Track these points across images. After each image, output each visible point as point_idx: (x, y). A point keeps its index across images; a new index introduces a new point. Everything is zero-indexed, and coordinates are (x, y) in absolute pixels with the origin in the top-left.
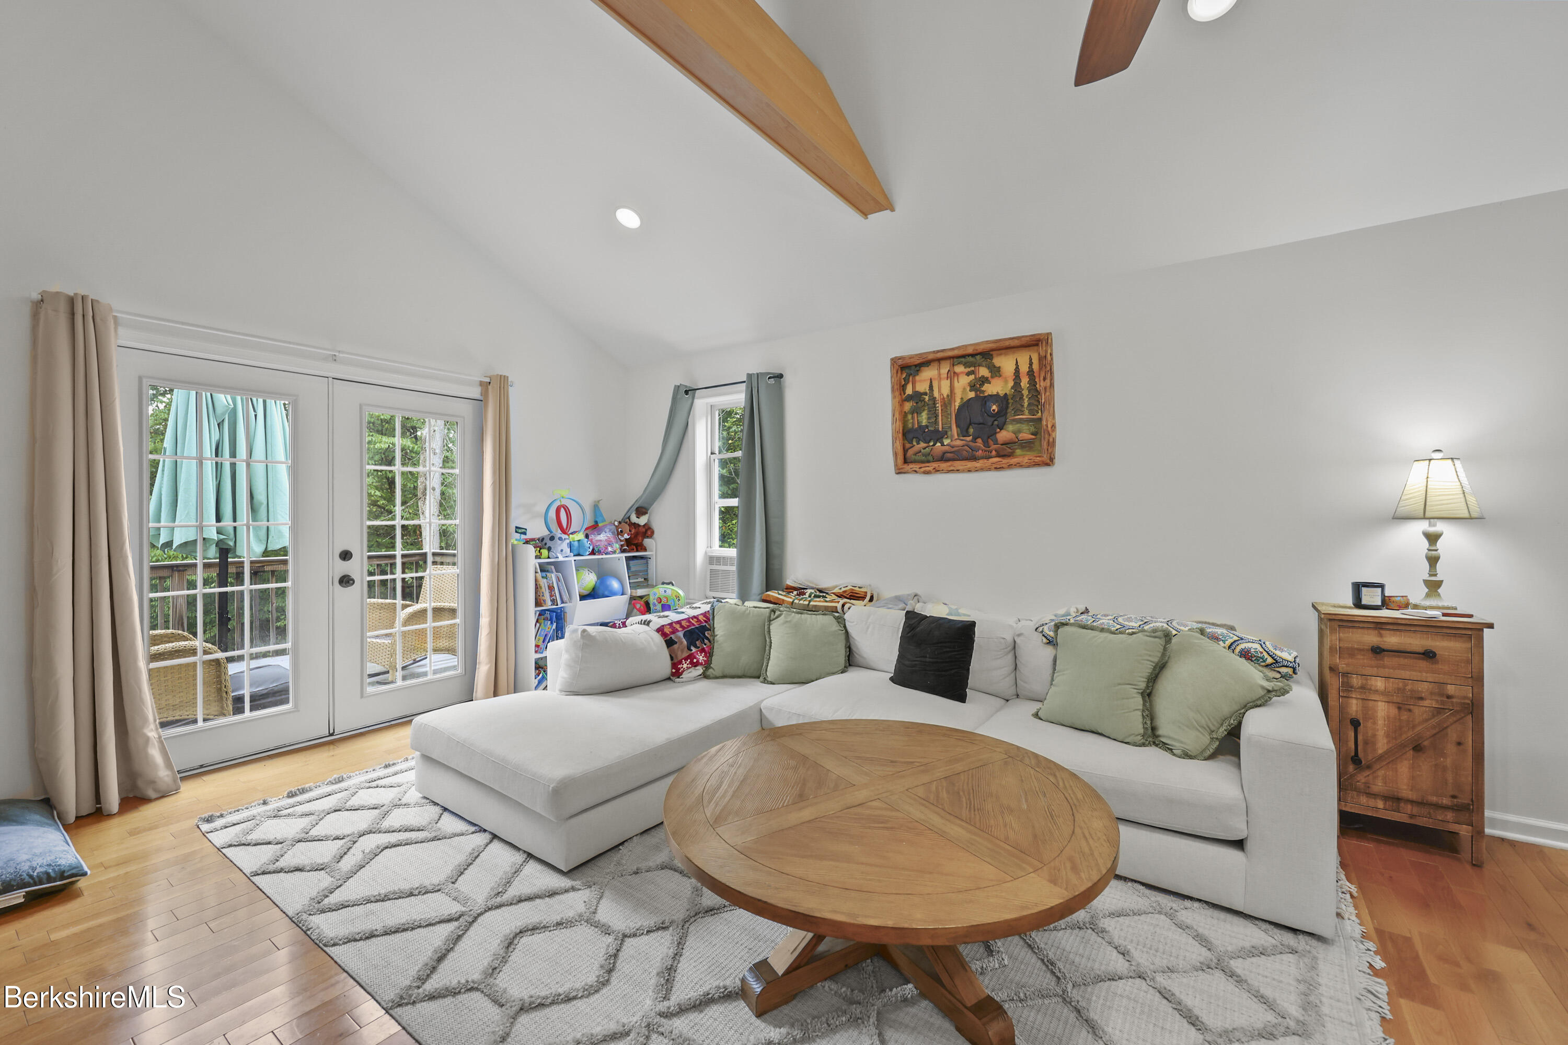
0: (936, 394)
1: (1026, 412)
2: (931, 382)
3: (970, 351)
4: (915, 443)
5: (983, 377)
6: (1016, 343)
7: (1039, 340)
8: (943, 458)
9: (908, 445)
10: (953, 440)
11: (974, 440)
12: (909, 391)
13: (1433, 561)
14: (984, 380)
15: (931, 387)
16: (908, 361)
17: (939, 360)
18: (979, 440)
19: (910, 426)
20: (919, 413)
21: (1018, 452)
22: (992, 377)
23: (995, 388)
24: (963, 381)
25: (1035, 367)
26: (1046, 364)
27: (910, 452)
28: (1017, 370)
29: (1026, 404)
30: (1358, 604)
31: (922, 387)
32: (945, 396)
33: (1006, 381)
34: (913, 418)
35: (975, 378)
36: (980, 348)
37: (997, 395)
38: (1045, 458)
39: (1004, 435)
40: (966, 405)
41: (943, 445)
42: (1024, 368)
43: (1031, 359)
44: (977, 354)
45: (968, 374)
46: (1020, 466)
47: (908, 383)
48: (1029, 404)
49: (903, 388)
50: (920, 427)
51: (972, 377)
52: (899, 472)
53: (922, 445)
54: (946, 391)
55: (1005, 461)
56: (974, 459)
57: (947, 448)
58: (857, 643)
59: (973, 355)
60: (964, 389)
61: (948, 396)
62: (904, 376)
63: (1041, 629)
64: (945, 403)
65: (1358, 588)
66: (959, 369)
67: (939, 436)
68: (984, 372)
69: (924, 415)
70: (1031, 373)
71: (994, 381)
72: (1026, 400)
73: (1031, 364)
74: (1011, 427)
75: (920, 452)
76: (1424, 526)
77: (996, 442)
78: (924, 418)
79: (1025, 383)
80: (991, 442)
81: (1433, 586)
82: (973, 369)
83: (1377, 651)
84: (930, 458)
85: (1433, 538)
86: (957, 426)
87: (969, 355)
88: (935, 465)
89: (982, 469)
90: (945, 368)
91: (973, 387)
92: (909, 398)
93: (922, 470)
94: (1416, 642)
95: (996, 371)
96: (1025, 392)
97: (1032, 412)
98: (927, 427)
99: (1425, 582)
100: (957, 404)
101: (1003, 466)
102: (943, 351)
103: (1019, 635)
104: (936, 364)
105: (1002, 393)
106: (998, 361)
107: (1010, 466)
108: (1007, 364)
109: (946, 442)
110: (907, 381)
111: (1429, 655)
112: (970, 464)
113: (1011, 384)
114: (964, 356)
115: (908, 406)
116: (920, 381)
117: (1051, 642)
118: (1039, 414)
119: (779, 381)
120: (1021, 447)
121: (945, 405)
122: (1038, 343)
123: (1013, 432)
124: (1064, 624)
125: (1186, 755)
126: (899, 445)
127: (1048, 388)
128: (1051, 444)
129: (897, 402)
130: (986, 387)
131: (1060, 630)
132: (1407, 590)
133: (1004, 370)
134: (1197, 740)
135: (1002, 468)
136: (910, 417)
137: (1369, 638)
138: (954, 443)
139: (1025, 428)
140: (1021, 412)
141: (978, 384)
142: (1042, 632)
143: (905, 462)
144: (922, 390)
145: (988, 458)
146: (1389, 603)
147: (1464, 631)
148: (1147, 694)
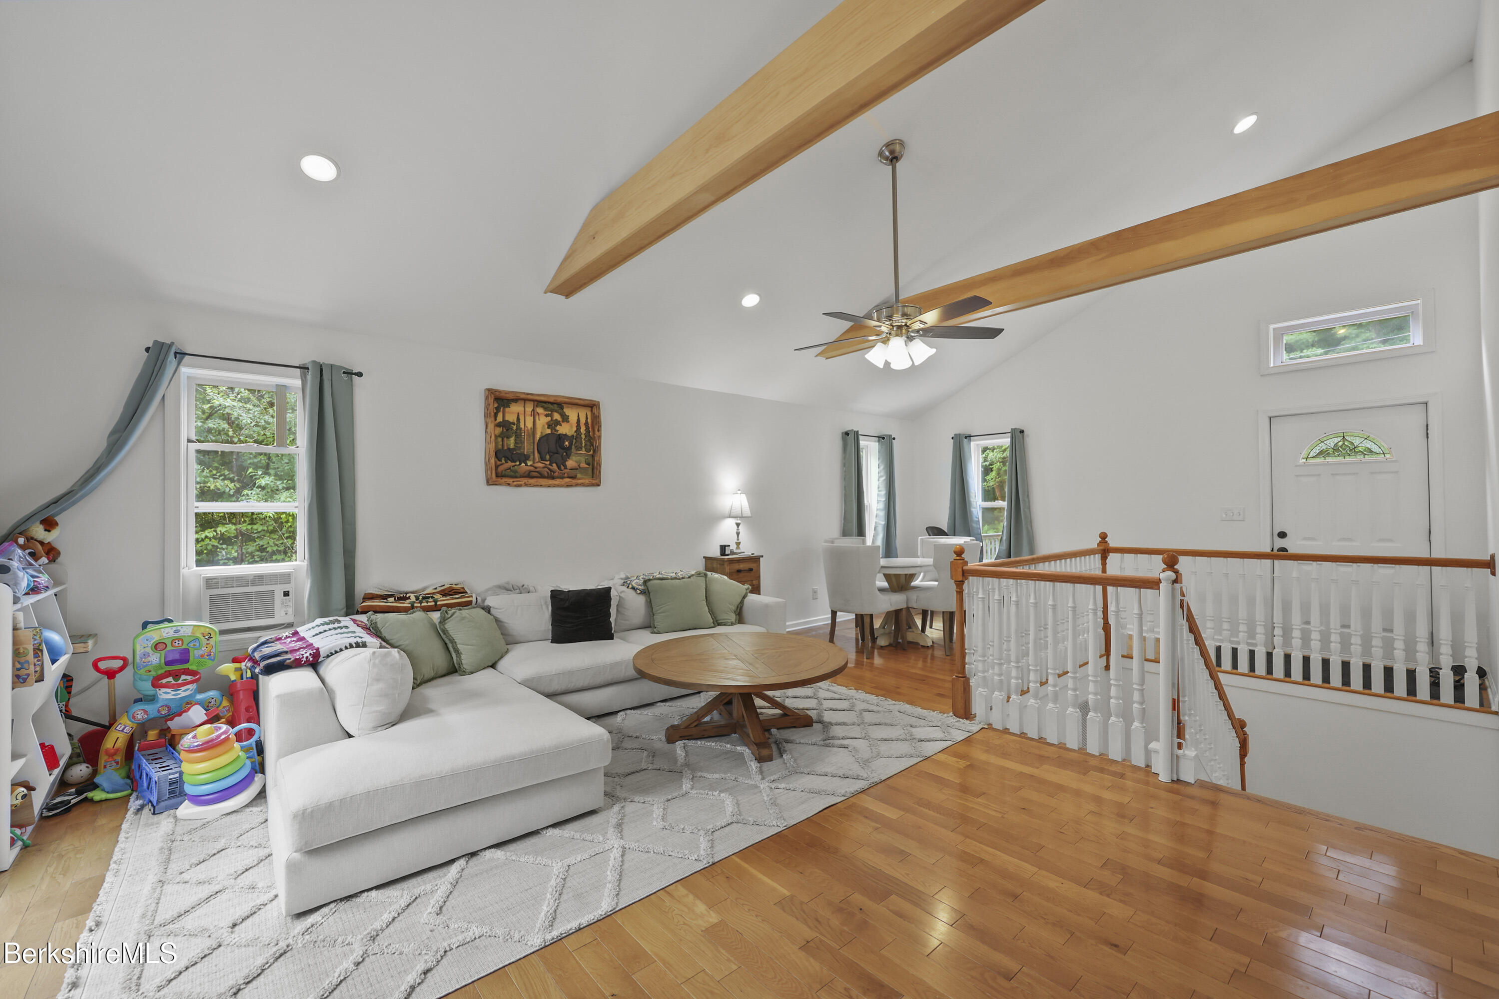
0: (522, 426)
1: (584, 449)
2: (518, 415)
3: (552, 400)
4: (503, 461)
5: (556, 419)
6: (582, 402)
7: (595, 405)
8: (529, 475)
9: (499, 463)
12: (500, 418)
13: (738, 534)
14: (557, 423)
15: (518, 419)
16: (503, 395)
17: (525, 400)
18: (554, 465)
19: (500, 447)
20: (508, 437)
21: (579, 476)
22: (563, 422)
23: (565, 429)
24: (542, 421)
25: (589, 421)
26: (597, 420)
27: (501, 469)
28: (578, 421)
29: (583, 445)
30: (724, 554)
31: (511, 418)
32: (529, 428)
33: (572, 427)
34: (502, 441)
35: (552, 420)
36: (559, 400)
37: (566, 435)
38: (597, 481)
39: (570, 463)
40: (545, 438)
41: (526, 465)
42: (583, 421)
43: (586, 415)
44: (555, 403)
45: (547, 416)
46: (583, 485)
47: (500, 411)
48: (585, 445)
49: (495, 415)
50: (509, 449)
51: (549, 418)
52: (489, 482)
53: (510, 464)
54: (530, 425)
55: (574, 481)
56: (553, 478)
57: (532, 468)
58: (506, 625)
59: (552, 403)
60: (544, 426)
61: (531, 428)
62: (496, 405)
63: (630, 586)
64: (529, 434)
65: (723, 548)
66: (540, 410)
67: (524, 458)
68: (557, 416)
69: (512, 440)
70: (586, 424)
71: (564, 424)
72: (583, 442)
73: (587, 418)
74: (574, 458)
75: (510, 469)
76: (735, 520)
77: (566, 468)
78: (511, 443)
79: (583, 429)
80: (562, 468)
81: (738, 544)
82: (550, 413)
83: (739, 571)
84: (518, 475)
85: (738, 525)
86: (539, 452)
87: (549, 403)
88: (525, 480)
89: (558, 486)
90: (529, 408)
91: (550, 426)
92: (499, 425)
93: (515, 483)
94: (745, 565)
95: (565, 419)
96: (583, 436)
97: (588, 450)
98: (514, 449)
99: (736, 543)
100: (538, 436)
101: (574, 484)
102: (532, 394)
103: (621, 593)
104: (521, 403)
105: (569, 434)
106: (568, 411)
107: (577, 485)
108: (572, 414)
109: (529, 463)
110: (498, 410)
111: (751, 570)
112: (551, 482)
113: (575, 429)
114: (545, 402)
115: (499, 430)
116: (509, 412)
117: (643, 592)
118: (591, 453)
119: (352, 377)
120: (581, 473)
121: (528, 435)
122: (592, 406)
123: (576, 462)
124: (650, 580)
125: (732, 624)
126: (493, 461)
127: (600, 437)
128: (600, 472)
129: (491, 426)
130: (558, 428)
131: (649, 584)
132: (733, 547)
133: (570, 419)
134: (733, 617)
135: (571, 486)
136: (500, 439)
137: (737, 567)
138: (536, 465)
139: (583, 459)
140: (580, 448)
141: (553, 425)
142: (633, 588)
143: (497, 476)
144: (511, 420)
145: (562, 478)
146: (732, 553)
147: (756, 560)
148: (708, 604)
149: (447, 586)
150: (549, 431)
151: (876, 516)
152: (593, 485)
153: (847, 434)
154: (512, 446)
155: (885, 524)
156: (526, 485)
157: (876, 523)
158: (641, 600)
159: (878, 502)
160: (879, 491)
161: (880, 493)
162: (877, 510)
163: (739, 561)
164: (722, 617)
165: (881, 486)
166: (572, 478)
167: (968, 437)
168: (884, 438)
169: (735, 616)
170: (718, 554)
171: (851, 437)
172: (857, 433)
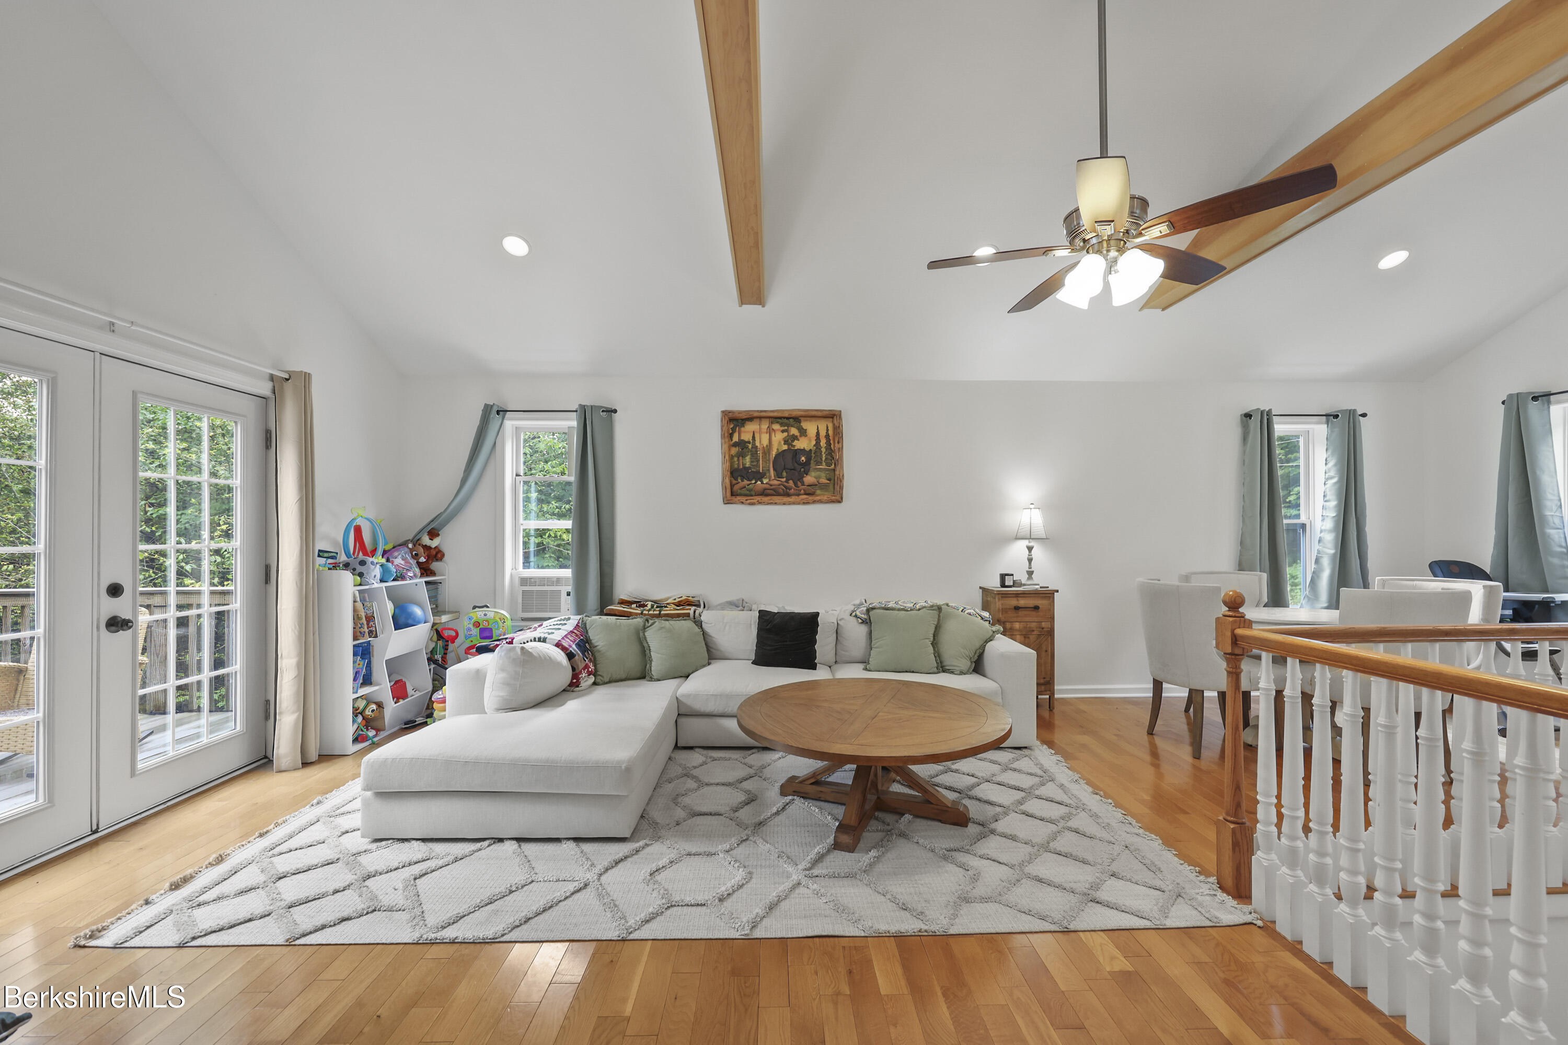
0: (757, 444)
1: (824, 464)
2: (754, 434)
3: (786, 415)
4: (739, 480)
5: (793, 435)
6: (819, 414)
7: (834, 415)
8: (764, 493)
9: (734, 482)
10: (771, 480)
11: (787, 481)
12: (736, 438)
13: (1030, 560)
14: (795, 438)
15: (754, 438)
16: (737, 415)
17: (760, 418)
18: (791, 482)
19: (736, 466)
20: (744, 456)
21: (818, 492)
22: (801, 436)
23: (802, 444)
24: (779, 437)
25: (831, 432)
26: (838, 431)
27: (736, 488)
28: (818, 434)
29: (824, 459)
30: (1003, 585)
31: (746, 437)
32: (765, 446)
33: (810, 440)
34: (738, 460)
35: (788, 435)
36: (794, 414)
37: (804, 450)
38: (838, 498)
39: (809, 479)
40: (781, 454)
41: (762, 483)
42: (823, 433)
43: (827, 427)
44: (790, 418)
45: (783, 431)
46: (820, 502)
47: (735, 432)
48: (826, 459)
49: (731, 436)
50: (745, 468)
51: (786, 434)
52: (727, 502)
53: (746, 482)
54: (765, 442)
55: (811, 498)
56: (788, 495)
57: (767, 486)
58: (713, 639)
59: (788, 418)
60: (780, 442)
61: (767, 446)
62: (732, 426)
63: (854, 614)
64: (764, 451)
65: (1003, 577)
66: (776, 427)
67: (760, 476)
68: (794, 431)
69: (748, 459)
70: (827, 436)
71: (802, 439)
72: (824, 455)
73: (827, 430)
74: (813, 474)
75: (745, 487)
76: (1025, 543)
77: (803, 485)
78: (747, 461)
79: (823, 443)
80: (799, 484)
81: (1030, 573)
82: (786, 428)
83: (1017, 608)
84: (753, 493)
85: (1030, 549)
86: (774, 469)
87: (784, 418)
88: (759, 498)
89: (794, 503)
90: (765, 425)
91: (786, 442)
92: (735, 444)
93: (748, 501)
94: (1031, 602)
95: (803, 432)
96: (823, 450)
97: (829, 465)
98: (749, 468)
99: (1027, 571)
100: (774, 453)
101: (810, 501)
102: (765, 411)
103: (840, 620)
104: (758, 420)
105: (807, 449)
106: (805, 425)
107: (814, 502)
108: (811, 427)
109: (765, 481)
110: (734, 430)
111: (1036, 608)
112: (786, 499)
113: (814, 442)
114: (780, 418)
115: (734, 451)
116: (745, 432)
117: (864, 622)
118: (833, 466)
119: (611, 415)
120: (821, 489)
121: (764, 453)
122: (833, 416)
123: (815, 477)
124: (873, 609)
125: (962, 673)
126: (727, 481)
127: (841, 449)
128: (841, 488)
129: (726, 446)
130: (796, 443)
131: (871, 613)
132: (1021, 576)
133: (809, 432)
134: (965, 664)
135: (808, 503)
136: (736, 459)
137: (1013, 602)
138: (772, 482)
139: (823, 475)
140: (821, 464)
141: (789, 440)
142: (856, 616)
143: (732, 494)
144: (746, 440)
145: (798, 495)
146: (1015, 584)
147: (1048, 595)
148: (935, 644)
149: (679, 597)
150: (785, 447)
151: (1319, 541)
152: (833, 502)
153: (1248, 416)
154: (748, 465)
155: (1335, 554)
156: (760, 503)
157: (1319, 552)
158: (863, 629)
159: (1323, 518)
160: (1325, 501)
161: (1327, 504)
162: (1321, 532)
163: (1017, 595)
164: (948, 662)
165: (1328, 493)
166: (810, 495)
168: (1336, 416)
169: (969, 663)
170: (994, 583)
171: (1256, 420)
172: (1269, 413)
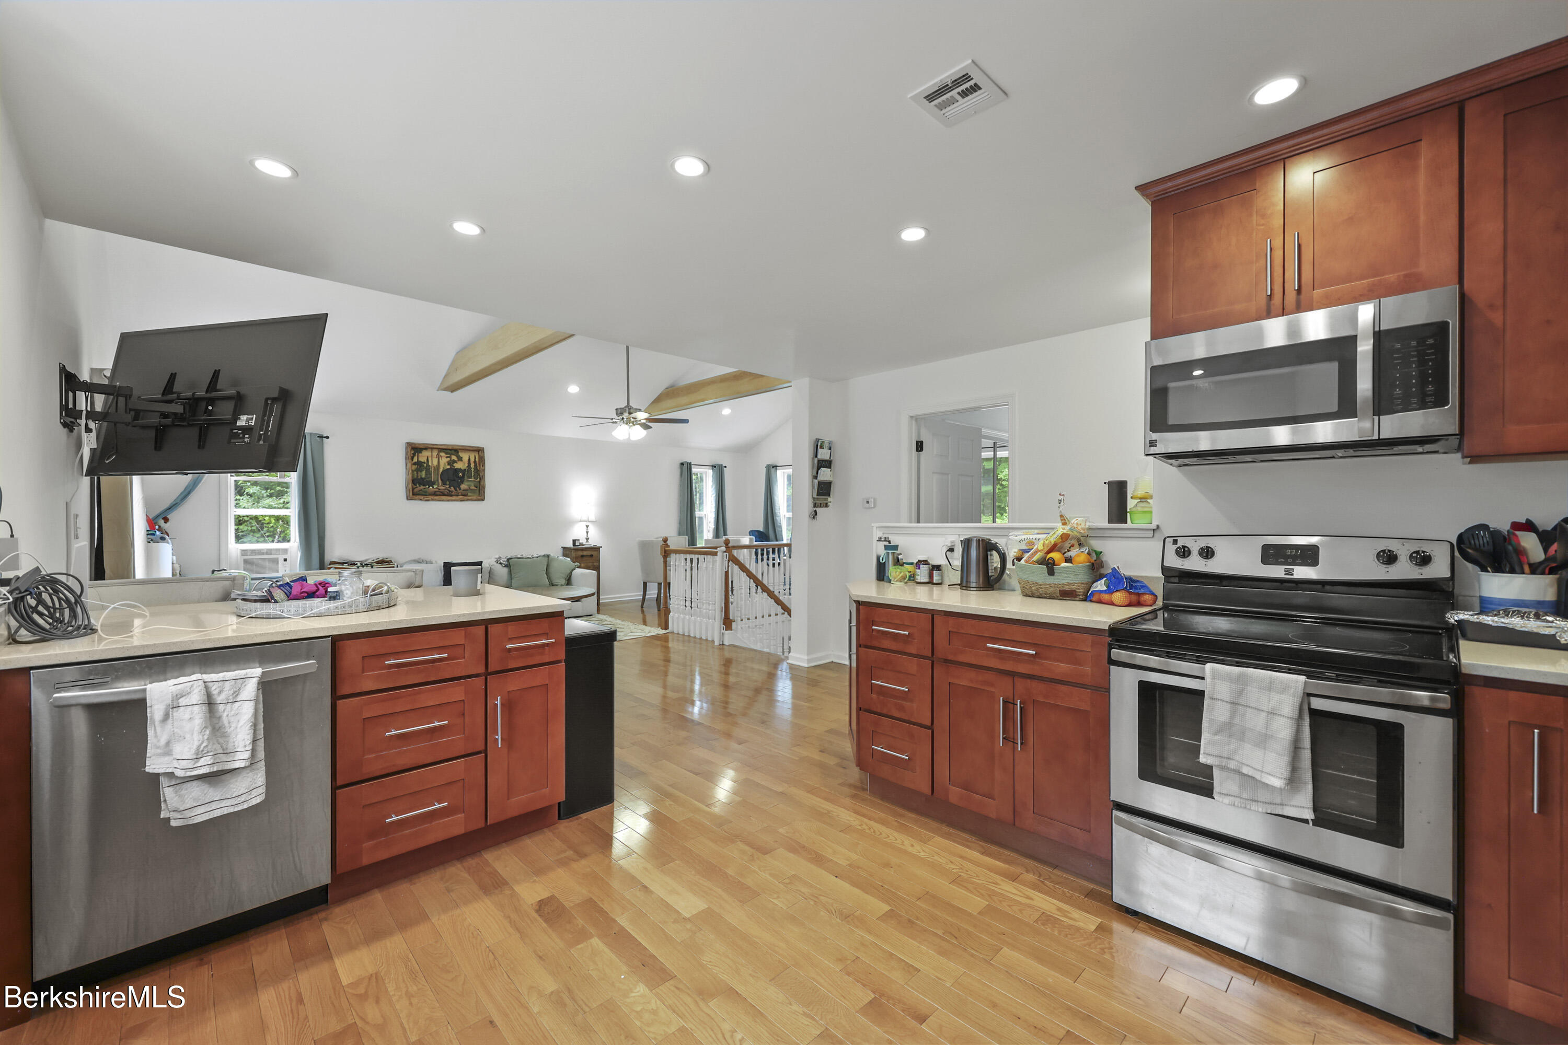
0: (430, 464)
1: (473, 477)
2: (428, 458)
3: (450, 448)
4: (418, 486)
5: (454, 460)
6: (471, 449)
7: (481, 450)
8: (435, 494)
9: (414, 487)
10: (439, 486)
11: (449, 487)
12: (415, 460)
13: (587, 532)
14: (455, 462)
15: (428, 460)
16: (417, 446)
17: (432, 449)
18: (452, 488)
19: (415, 477)
20: (421, 471)
21: (469, 494)
22: (458, 461)
23: (458, 465)
24: (444, 461)
25: (477, 460)
26: (482, 460)
27: (416, 490)
28: (469, 460)
29: (473, 475)
30: (574, 544)
31: (423, 459)
33: (464, 463)
34: (417, 473)
36: (455, 448)
37: (460, 469)
38: (482, 498)
39: (463, 486)
40: (445, 471)
41: (433, 488)
42: (472, 460)
43: (475, 456)
44: (452, 450)
45: (447, 457)
46: (472, 500)
49: (412, 459)
50: (422, 478)
51: (449, 459)
52: (410, 499)
53: (422, 487)
54: (435, 463)
55: (466, 498)
56: (451, 496)
57: (437, 490)
59: (450, 450)
60: (445, 464)
61: (436, 465)
62: (413, 452)
64: (435, 468)
65: (574, 541)
66: (442, 454)
67: (432, 484)
68: (454, 458)
69: (424, 473)
70: (475, 462)
71: (459, 463)
72: (473, 473)
73: (475, 458)
74: (466, 483)
75: (422, 490)
76: (585, 523)
77: (460, 489)
78: (423, 474)
79: (472, 465)
80: (458, 489)
81: (587, 539)
82: (449, 456)
83: (582, 556)
84: (427, 494)
85: (587, 526)
86: (441, 480)
87: (448, 449)
88: (432, 497)
89: (454, 500)
90: (435, 453)
91: (449, 463)
92: (415, 464)
93: (425, 499)
94: (589, 553)
95: (460, 459)
96: (473, 470)
97: (476, 478)
98: (424, 478)
100: (441, 470)
101: (465, 500)
102: (437, 445)
103: (493, 565)
104: (430, 450)
105: (463, 468)
106: (461, 454)
107: (468, 500)
108: (465, 456)
109: (435, 487)
110: (414, 455)
111: (592, 556)
112: (450, 498)
113: (467, 465)
114: (446, 449)
115: (414, 467)
116: (422, 456)
117: (506, 566)
118: (478, 479)
119: (322, 440)
120: (471, 492)
121: (435, 470)
122: (479, 451)
123: (468, 485)
124: (511, 558)
125: (561, 585)
126: (410, 486)
127: (484, 470)
128: (484, 492)
129: (409, 465)
130: (455, 464)
131: (510, 561)
132: (583, 541)
133: (463, 459)
135: (463, 501)
136: (415, 472)
137: (581, 553)
138: (440, 488)
139: (473, 484)
140: (471, 477)
141: (451, 463)
142: (501, 563)
143: (413, 494)
144: (423, 461)
145: (457, 496)
146: (581, 544)
147: (597, 549)
148: (547, 573)
149: (381, 559)
150: (449, 467)
151: (710, 522)
152: (479, 500)
154: (423, 476)
156: (432, 500)
158: (506, 570)
159: (711, 512)
163: (583, 550)
164: (555, 581)
165: (712, 501)
166: (465, 496)
167: (775, 467)
168: (715, 467)
169: (564, 581)
170: (570, 545)
171: (685, 466)
172: (690, 463)
